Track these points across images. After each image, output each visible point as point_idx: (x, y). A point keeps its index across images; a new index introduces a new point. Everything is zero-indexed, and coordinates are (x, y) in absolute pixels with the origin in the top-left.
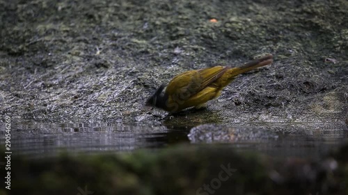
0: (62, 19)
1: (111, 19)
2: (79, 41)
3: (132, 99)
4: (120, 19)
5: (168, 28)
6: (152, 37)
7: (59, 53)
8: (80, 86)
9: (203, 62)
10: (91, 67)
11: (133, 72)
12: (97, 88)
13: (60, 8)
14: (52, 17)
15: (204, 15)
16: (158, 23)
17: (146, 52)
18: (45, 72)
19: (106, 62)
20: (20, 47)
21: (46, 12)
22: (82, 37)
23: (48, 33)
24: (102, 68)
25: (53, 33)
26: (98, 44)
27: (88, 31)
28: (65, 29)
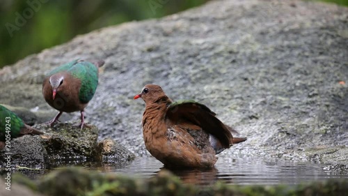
0: (224, 81)
1: (261, 81)
2: (237, 98)
3: (277, 144)
4: (269, 81)
5: (306, 88)
6: (293, 95)
7: (221, 107)
9: (333, 115)
10: (245, 119)
11: (278, 123)
12: (250, 135)
14: (216, 80)
15: (334, 79)
16: (297, 84)
17: (289, 107)
19: (257, 114)
21: (212, 76)
22: (239, 95)
23: (212, 92)
24: (254, 119)
25: (217, 92)
26: (251, 101)
27: (244, 91)
28: (226, 89)
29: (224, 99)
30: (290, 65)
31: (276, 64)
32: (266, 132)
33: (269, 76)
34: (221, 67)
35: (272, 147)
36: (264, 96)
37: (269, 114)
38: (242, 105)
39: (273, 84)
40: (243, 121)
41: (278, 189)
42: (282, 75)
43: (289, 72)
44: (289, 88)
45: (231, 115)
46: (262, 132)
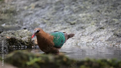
0: (89, 12)
6: (120, 18)
11: (113, 31)
12: (100, 36)
17: (118, 24)
18: (82, 30)
19: (103, 27)
20: (74, 22)
21: (83, 10)
22: (95, 18)
24: (102, 29)
26: (101, 21)
27: (98, 16)
28: (90, 15)
29: (88, 20)
30: (119, 4)
31: (112, 4)
32: (108, 35)
33: (109, 10)
34: (87, 6)
35: (111, 42)
36: (106, 19)
37: (109, 27)
38: (97, 23)
39: (111, 13)
40: (97, 30)
41: (113, 61)
42: (115, 9)
43: (118, 8)
44: (118, 15)
45: (92, 27)
46: (106, 35)
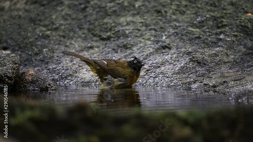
0: (138, 14)
1: (174, 14)
2: (151, 29)
3: (188, 72)
4: (180, 13)
5: (216, 20)
6: (204, 26)
7: (136, 38)
8: (151, 62)
9: (241, 45)
10: (158, 49)
11: (189, 52)
12: (163, 64)
13: (137, 6)
14: (131, 13)
15: (242, 11)
16: (208, 16)
17: (199, 38)
18: (126, 52)
19: (169, 44)
20: (108, 34)
21: (127, 8)
22: (153, 27)
23: (128, 24)
24: (167, 50)
25: (132, 24)
26: (164, 32)
27: (157, 22)
28: (141, 21)
29: (139, 30)
32: (178, 61)
35: (184, 76)
36: (176, 28)
38: (155, 36)
39: (185, 16)
45: (145, 45)
46: (175, 61)
